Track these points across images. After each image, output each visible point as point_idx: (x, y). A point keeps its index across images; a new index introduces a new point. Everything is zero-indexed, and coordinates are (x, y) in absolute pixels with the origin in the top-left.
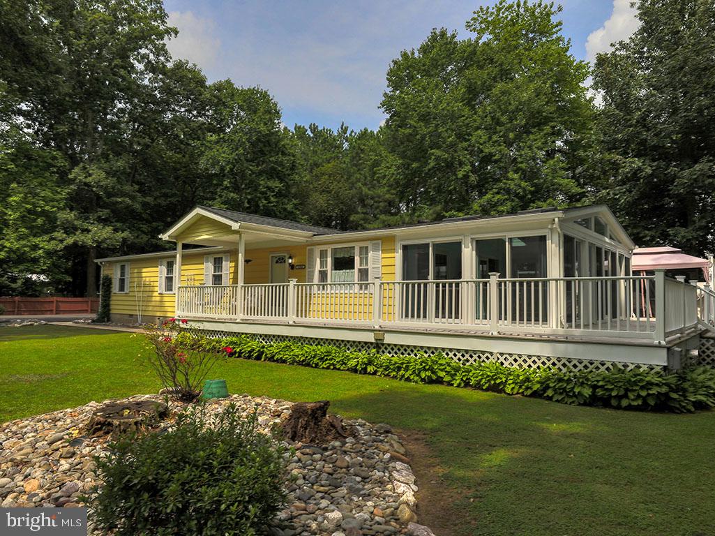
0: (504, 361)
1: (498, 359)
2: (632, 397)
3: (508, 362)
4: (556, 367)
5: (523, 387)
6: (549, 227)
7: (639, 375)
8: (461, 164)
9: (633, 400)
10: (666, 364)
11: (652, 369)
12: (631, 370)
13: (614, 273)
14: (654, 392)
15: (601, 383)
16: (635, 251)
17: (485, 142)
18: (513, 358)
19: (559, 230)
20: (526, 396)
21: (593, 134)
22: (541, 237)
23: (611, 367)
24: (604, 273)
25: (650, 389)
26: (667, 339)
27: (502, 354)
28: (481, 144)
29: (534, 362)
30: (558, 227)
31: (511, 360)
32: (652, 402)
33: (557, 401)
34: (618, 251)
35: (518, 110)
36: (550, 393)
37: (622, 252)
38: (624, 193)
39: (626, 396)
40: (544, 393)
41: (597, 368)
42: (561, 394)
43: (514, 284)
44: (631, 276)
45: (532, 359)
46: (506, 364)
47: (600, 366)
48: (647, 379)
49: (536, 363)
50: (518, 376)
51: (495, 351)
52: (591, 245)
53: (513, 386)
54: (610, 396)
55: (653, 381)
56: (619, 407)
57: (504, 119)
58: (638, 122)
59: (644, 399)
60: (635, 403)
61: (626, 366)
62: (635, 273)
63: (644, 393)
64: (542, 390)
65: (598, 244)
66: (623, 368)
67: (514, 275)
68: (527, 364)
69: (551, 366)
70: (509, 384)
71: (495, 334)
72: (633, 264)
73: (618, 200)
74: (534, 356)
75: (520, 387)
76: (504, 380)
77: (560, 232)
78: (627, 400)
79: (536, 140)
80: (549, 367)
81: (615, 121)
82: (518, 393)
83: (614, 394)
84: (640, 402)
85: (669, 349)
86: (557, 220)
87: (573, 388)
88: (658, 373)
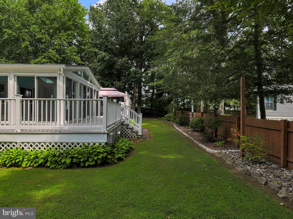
0: (24, 147)
1: (21, 146)
2: (91, 161)
3: (27, 147)
4: (55, 148)
5: (33, 162)
6: (58, 72)
7: (94, 148)
8: (24, 40)
9: (91, 162)
10: (106, 142)
11: (100, 144)
12: (91, 146)
13: (92, 97)
14: (100, 157)
15: (76, 155)
16: (100, 89)
17: (37, 32)
18: (30, 144)
19: (63, 74)
20: (35, 167)
21: (88, 39)
22: (54, 77)
23: (82, 145)
24: (87, 97)
25: (99, 155)
26: (108, 129)
27: (23, 143)
28: (36, 32)
29: (42, 146)
30: (63, 73)
31: (28, 146)
32: (99, 162)
33: (52, 168)
34: (94, 88)
35: (54, 19)
36: (48, 164)
37: (95, 89)
38: (99, 65)
39: (88, 160)
40: (46, 164)
41: (76, 146)
42: (54, 164)
43: (40, 101)
44: (99, 99)
45: (41, 145)
46: (25, 148)
47: (77, 145)
48: (98, 150)
49: (43, 146)
50: (31, 155)
51: (18, 142)
52: (81, 84)
53: (27, 162)
54: (80, 162)
55: (100, 151)
56: (84, 167)
57: (47, 22)
58: (105, 38)
59: (96, 161)
60: (92, 164)
61: (89, 144)
62: (101, 98)
63: (96, 158)
64: (44, 163)
65: (84, 84)
66: (88, 145)
67: (39, 97)
68: (38, 147)
69: (52, 147)
70: (25, 161)
71: (19, 131)
72: (100, 94)
73: (97, 68)
74: (42, 142)
75: (32, 162)
76: (21, 159)
77: (64, 76)
78: (88, 162)
79: (63, 36)
80: (50, 148)
81: (96, 36)
82: (30, 166)
83: (82, 160)
84: (94, 163)
85: (108, 134)
86: (62, 69)
87: (61, 160)
88: (103, 146)
